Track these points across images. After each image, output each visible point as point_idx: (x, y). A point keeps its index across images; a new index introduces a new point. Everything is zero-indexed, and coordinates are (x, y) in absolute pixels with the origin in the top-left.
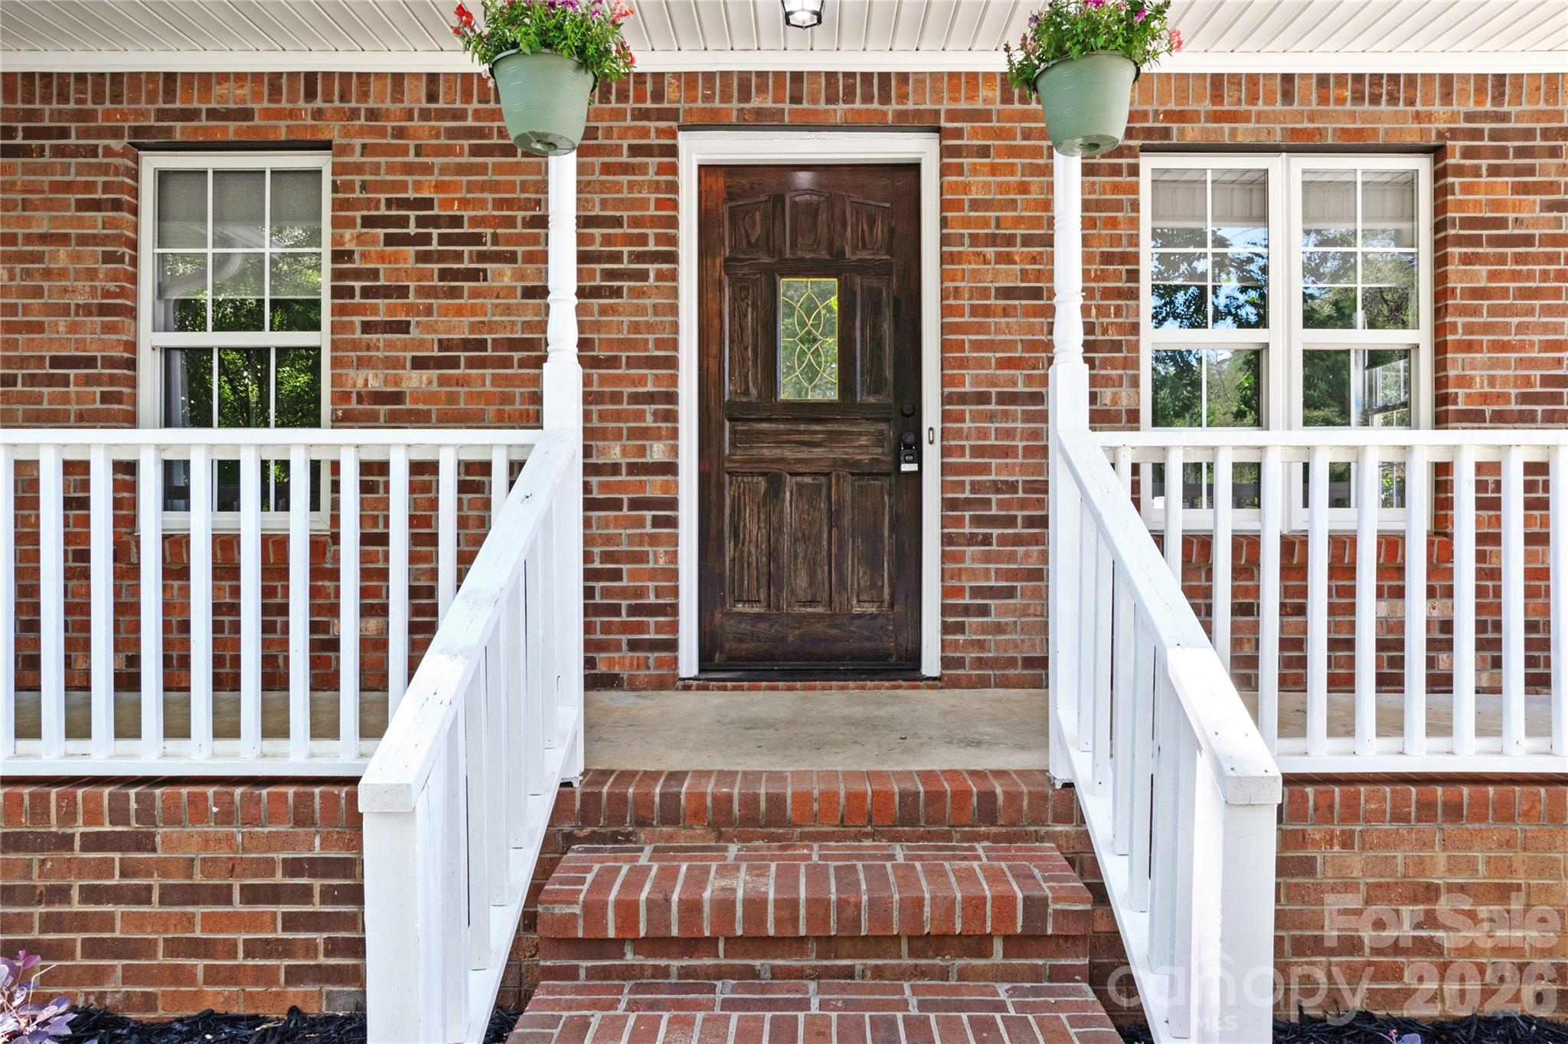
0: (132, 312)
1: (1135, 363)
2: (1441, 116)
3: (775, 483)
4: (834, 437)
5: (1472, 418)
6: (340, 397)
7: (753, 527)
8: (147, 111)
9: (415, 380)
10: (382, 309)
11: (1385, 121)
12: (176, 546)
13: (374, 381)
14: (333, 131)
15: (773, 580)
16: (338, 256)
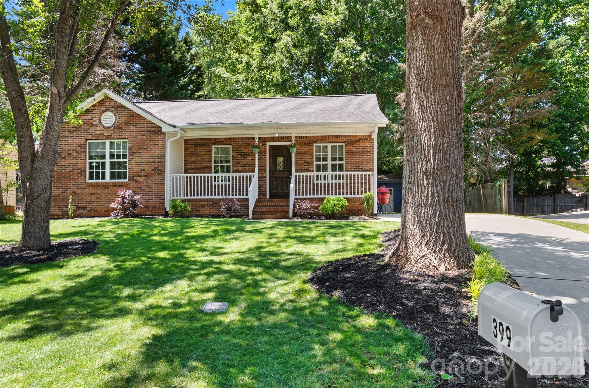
0: (211, 162)
1: (313, 166)
2: (345, 139)
3: (277, 178)
4: (283, 174)
5: (348, 171)
6: (233, 170)
7: (275, 183)
8: (214, 142)
9: (240, 168)
10: (237, 161)
11: (339, 140)
12: (215, 185)
13: (236, 168)
14: (232, 143)
15: (277, 189)
16: (233, 156)
